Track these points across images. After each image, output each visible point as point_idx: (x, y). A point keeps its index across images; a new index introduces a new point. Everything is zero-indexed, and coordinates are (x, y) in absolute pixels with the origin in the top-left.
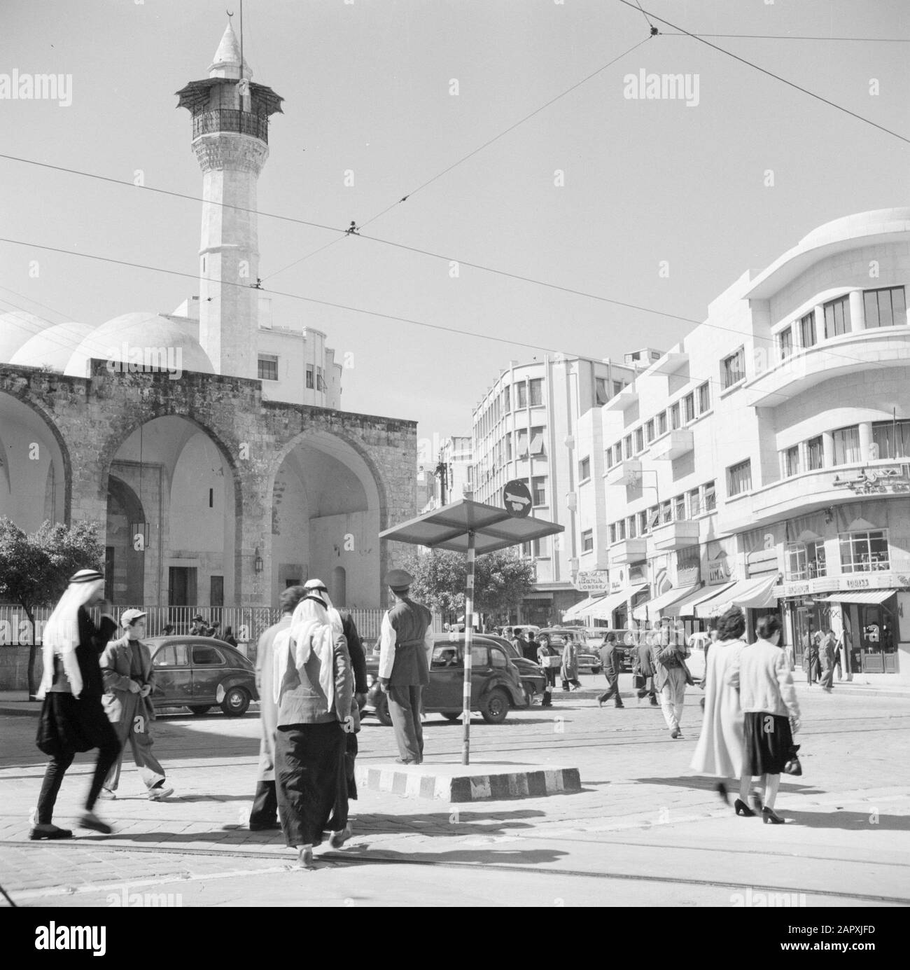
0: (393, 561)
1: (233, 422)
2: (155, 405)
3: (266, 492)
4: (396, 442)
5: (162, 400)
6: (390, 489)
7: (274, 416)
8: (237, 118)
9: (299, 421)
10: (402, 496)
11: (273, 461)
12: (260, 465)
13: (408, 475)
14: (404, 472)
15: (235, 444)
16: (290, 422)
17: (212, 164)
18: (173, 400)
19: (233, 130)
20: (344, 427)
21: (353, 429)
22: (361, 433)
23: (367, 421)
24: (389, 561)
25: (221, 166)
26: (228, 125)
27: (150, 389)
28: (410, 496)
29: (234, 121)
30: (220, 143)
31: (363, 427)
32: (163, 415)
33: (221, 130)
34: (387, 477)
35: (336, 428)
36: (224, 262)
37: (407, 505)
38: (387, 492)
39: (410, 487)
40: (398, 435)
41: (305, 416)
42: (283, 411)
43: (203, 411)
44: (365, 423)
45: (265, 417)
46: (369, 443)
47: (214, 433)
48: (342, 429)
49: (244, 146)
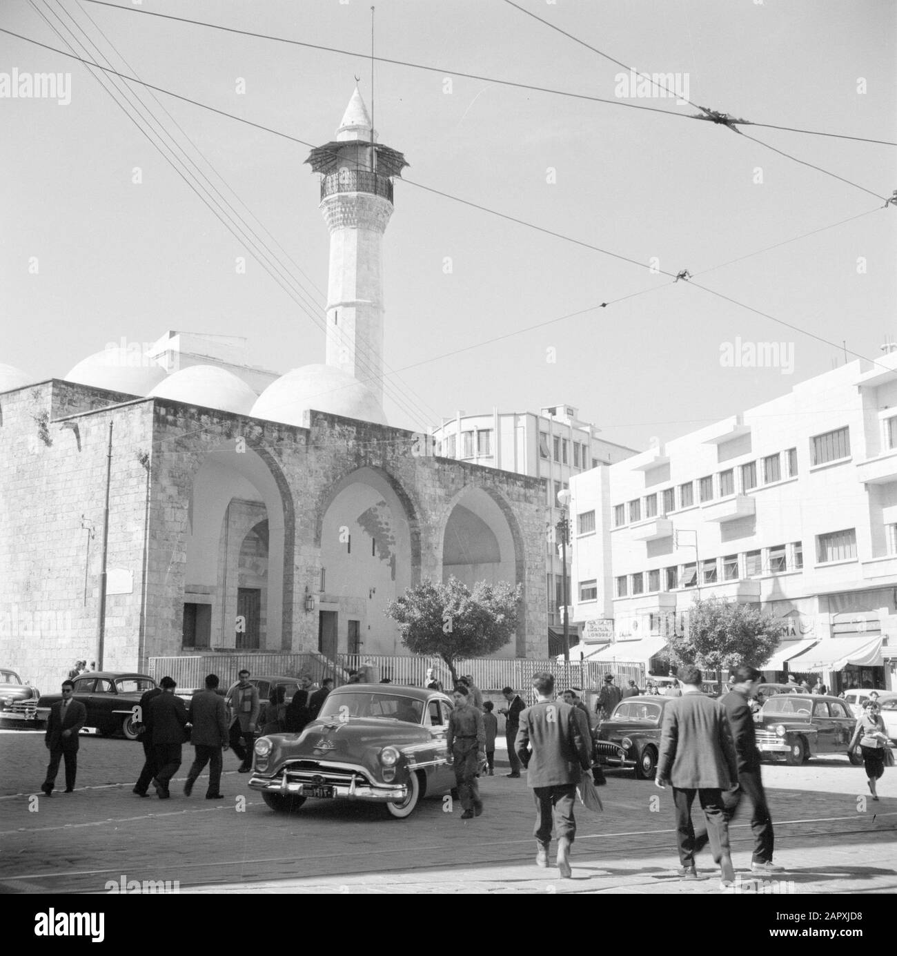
0: (529, 611)
1: (414, 476)
2: (358, 457)
3: (438, 544)
4: (531, 499)
5: (362, 452)
6: (527, 544)
7: (444, 470)
8: (372, 180)
9: (462, 476)
10: (535, 549)
11: (443, 514)
12: (434, 517)
13: (539, 530)
14: (537, 528)
15: (416, 496)
16: (455, 476)
17: (346, 222)
18: (370, 452)
19: (369, 192)
20: (494, 483)
21: (500, 485)
22: (507, 489)
23: (511, 478)
24: (526, 612)
25: (355, 224)
26: (365, 187)
27: (354, 441)
28: (541, 550)
29: (370, 182)
30: (357, 202)
31: (507, 484)
32: (363, 467)
33: (357, 191)
34: (525, 531)
35: (489, 483)
36: (358, 317)
37: (539, 559)
38: (525, 546)
39: (541, 542)
40: (532, 491)
41: (467, 471)
42: (451, 466)
43: (393, 464)
44: (509, 480)
45: (438, 470)
46: (512, 499)
47: (400, 485)
48: (493, 484)
49: (377, 207)
